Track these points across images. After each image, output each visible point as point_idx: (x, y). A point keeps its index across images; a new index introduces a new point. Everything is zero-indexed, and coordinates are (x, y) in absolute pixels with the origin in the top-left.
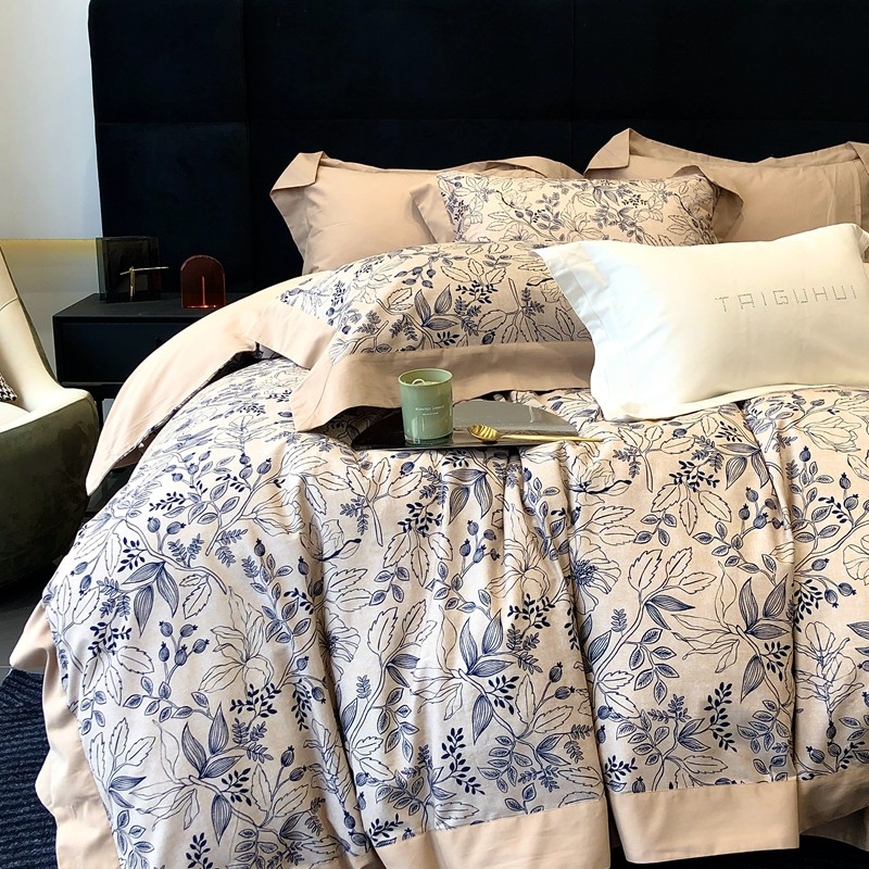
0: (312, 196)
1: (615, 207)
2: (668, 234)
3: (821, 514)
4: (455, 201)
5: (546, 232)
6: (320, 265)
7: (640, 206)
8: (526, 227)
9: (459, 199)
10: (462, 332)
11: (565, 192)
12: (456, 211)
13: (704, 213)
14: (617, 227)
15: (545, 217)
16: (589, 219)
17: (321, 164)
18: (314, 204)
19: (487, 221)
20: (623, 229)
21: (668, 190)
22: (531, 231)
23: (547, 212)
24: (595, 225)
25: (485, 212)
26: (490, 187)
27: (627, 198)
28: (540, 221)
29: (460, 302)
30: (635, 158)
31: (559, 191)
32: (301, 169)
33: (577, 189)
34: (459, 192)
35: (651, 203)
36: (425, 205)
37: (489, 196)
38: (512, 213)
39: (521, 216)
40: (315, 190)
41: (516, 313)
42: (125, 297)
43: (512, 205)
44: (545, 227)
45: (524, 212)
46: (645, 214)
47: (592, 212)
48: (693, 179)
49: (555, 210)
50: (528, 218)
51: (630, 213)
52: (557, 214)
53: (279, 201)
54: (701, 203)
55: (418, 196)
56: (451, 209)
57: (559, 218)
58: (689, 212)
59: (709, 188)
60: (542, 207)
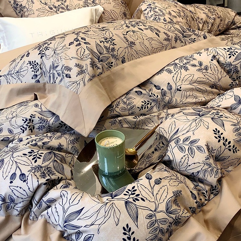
4: (17, 5)
9: (19, 4)
12: (18, 9)
15: (62, 8)
16: (81, 6)
23: (62, 6)
25: (34, 9)
37: (34, 1)
38: (47, 7)
39: (52, 9)
43: (46, 4)
45: (52, 6)
50: (55, 9)
52: (67, 6)
56: (16, 8)
57: (69, 8)
60: (59, 3)
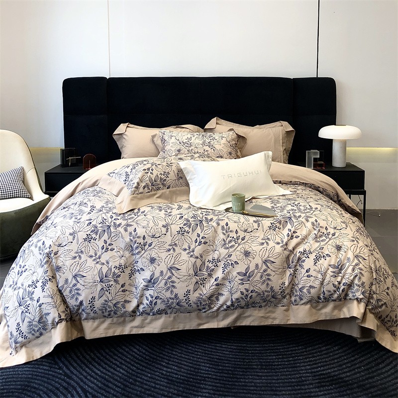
0: (124, 136)
1: (207, 141)
2: (222, 149)
3: (230, 241)
5: (187, 148)
6: (125, 156)
7: (215, 141)
8: (182, 147)
9: (164, 138)
10: (162, 186)
11: (194, 136)
13: (234, 142)
14: (208, 147)
17: (127, 127)
18: (125, 138)
19: (171, 144)
20: (210, 147)
21: (223, 136)
22: (183, 148)
24: (202, 146)
25: (171, 142)
26: (173, 135)
27: (211, 138)
28: (186, 145)
29: (161, 178)
30: (218, 125)
31: (192, 136)
32: (121, 128)
33: (197, 136)
34: (164, 136)
35: (218, 140)
36: (155, 139)
37: (172, 138)
38: (178, 142)
40: (125, 135)
41: (176, 180)
42: (68, 166)
43: (178, 140)
44: (187, 146)
45: (181, 142)
46: (216, 143)
47: (201, 142)
48: (231, 133)
49: (190, 142)
50: (182, 144)
51: (212, 143)
53: (115, 137)
54: (233, 140)
55: (153, 137)
56: (162, 141)
57: (191, 144)
58: (229, 142)
59: (236, 135)
60: (187, 141)
